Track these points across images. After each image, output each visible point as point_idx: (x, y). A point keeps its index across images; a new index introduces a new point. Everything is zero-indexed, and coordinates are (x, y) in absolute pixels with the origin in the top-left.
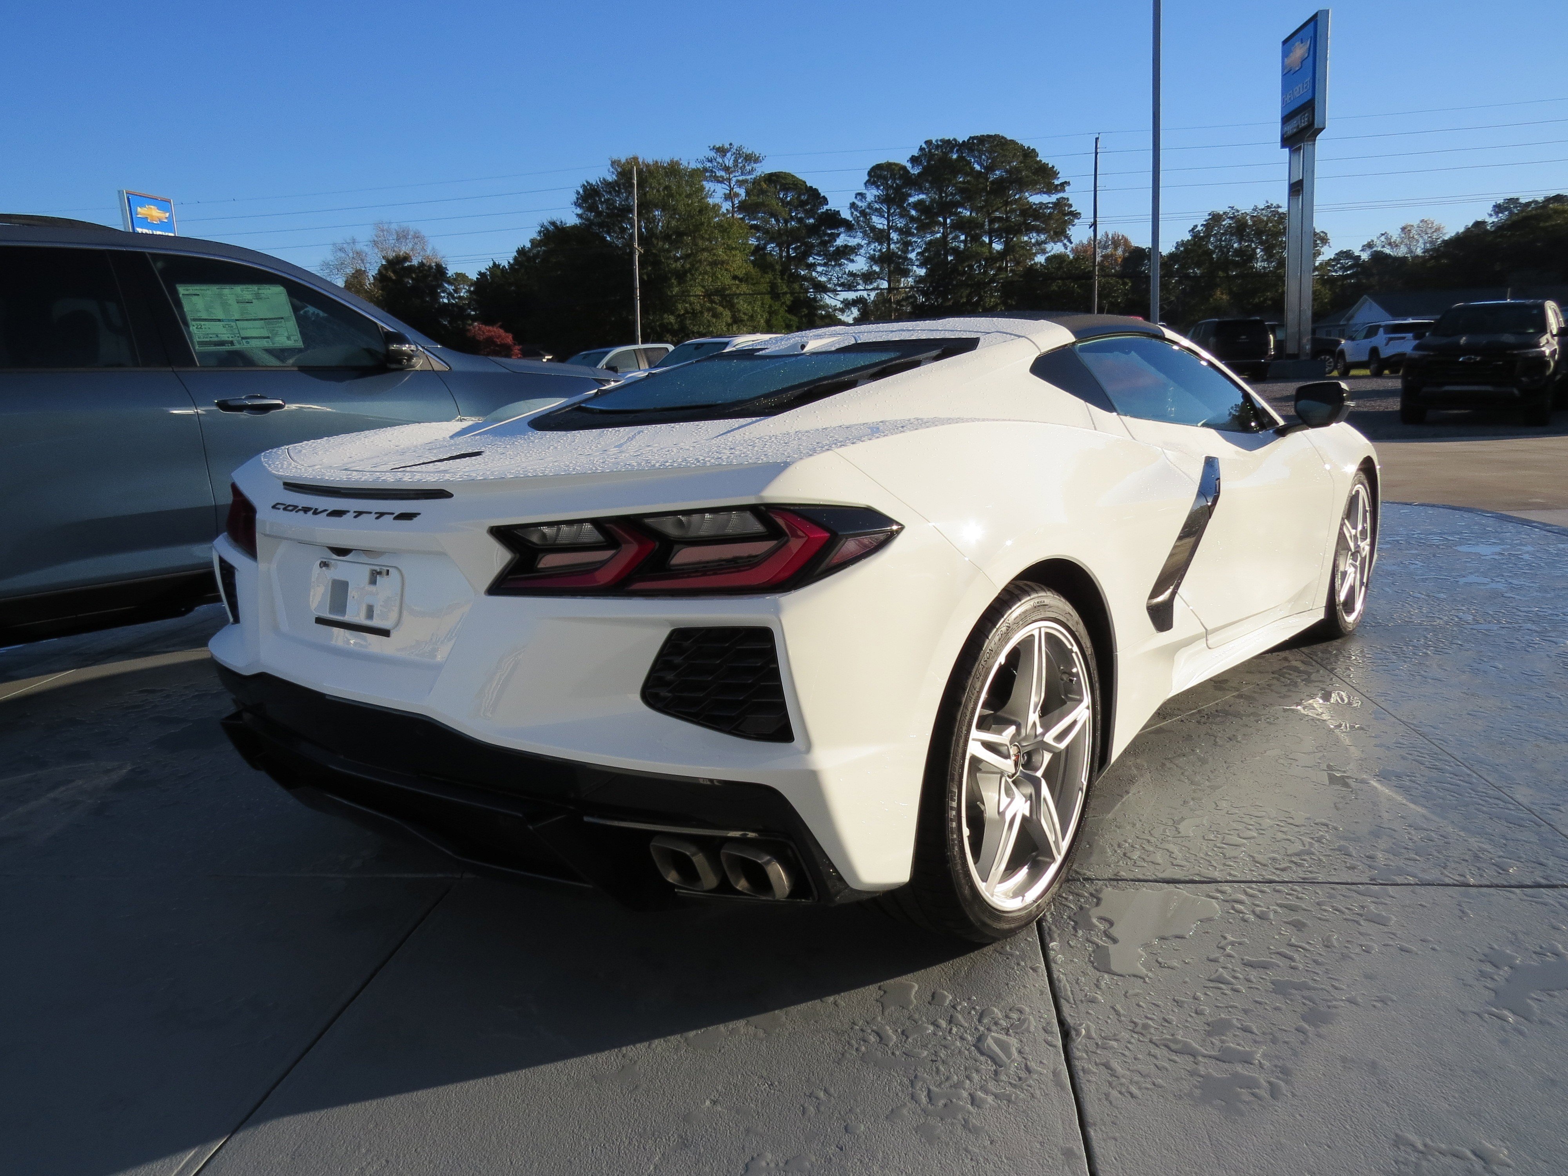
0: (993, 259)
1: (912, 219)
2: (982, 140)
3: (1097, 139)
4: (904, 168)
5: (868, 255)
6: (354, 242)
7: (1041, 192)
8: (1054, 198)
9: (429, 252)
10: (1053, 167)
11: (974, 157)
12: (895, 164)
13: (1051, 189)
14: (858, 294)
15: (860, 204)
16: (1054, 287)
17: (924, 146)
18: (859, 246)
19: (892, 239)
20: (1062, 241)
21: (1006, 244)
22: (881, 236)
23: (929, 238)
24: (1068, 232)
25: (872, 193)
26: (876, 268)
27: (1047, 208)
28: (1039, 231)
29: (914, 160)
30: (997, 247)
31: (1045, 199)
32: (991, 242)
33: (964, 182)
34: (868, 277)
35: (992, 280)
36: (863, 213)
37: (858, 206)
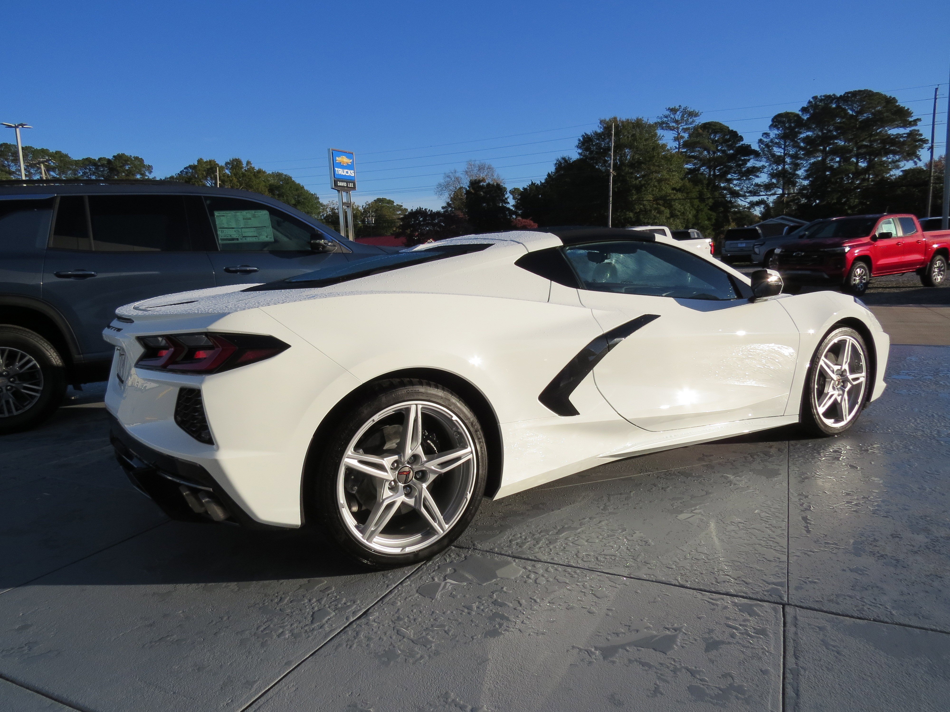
0: (859, 173)
1: (801, 148)
2: (854, 94)
3: (937, 89)
4: (797, 115)
5: (769, 172)
6: (455, 172)
7: (898, 126)
8: (908, 130)
9: (495, 177)
10: (908, 109)
11: (848, 105)
12: (792, 113)
13: (906, 124)
14: (760, 198)
15: (765, 140)
16: (899, 192)
17: (812, 100)
18: (764, 167)
19: (786, 162)
20: (912, 160)
21: (870, 162)
22: (779, 160)
23: (812, 160)
24: (918, 153)
25: (774, 133)
26: (774, 181)
27: (902, 137)
28: (894, 153)
29: (804, 110)
30: (863, 164)
31: (901, 131)
32: (858, 162)
33: (840, 123)
34: (768, 187)
35: (857, 187)
36: (767, 146)
37: (764, 141)
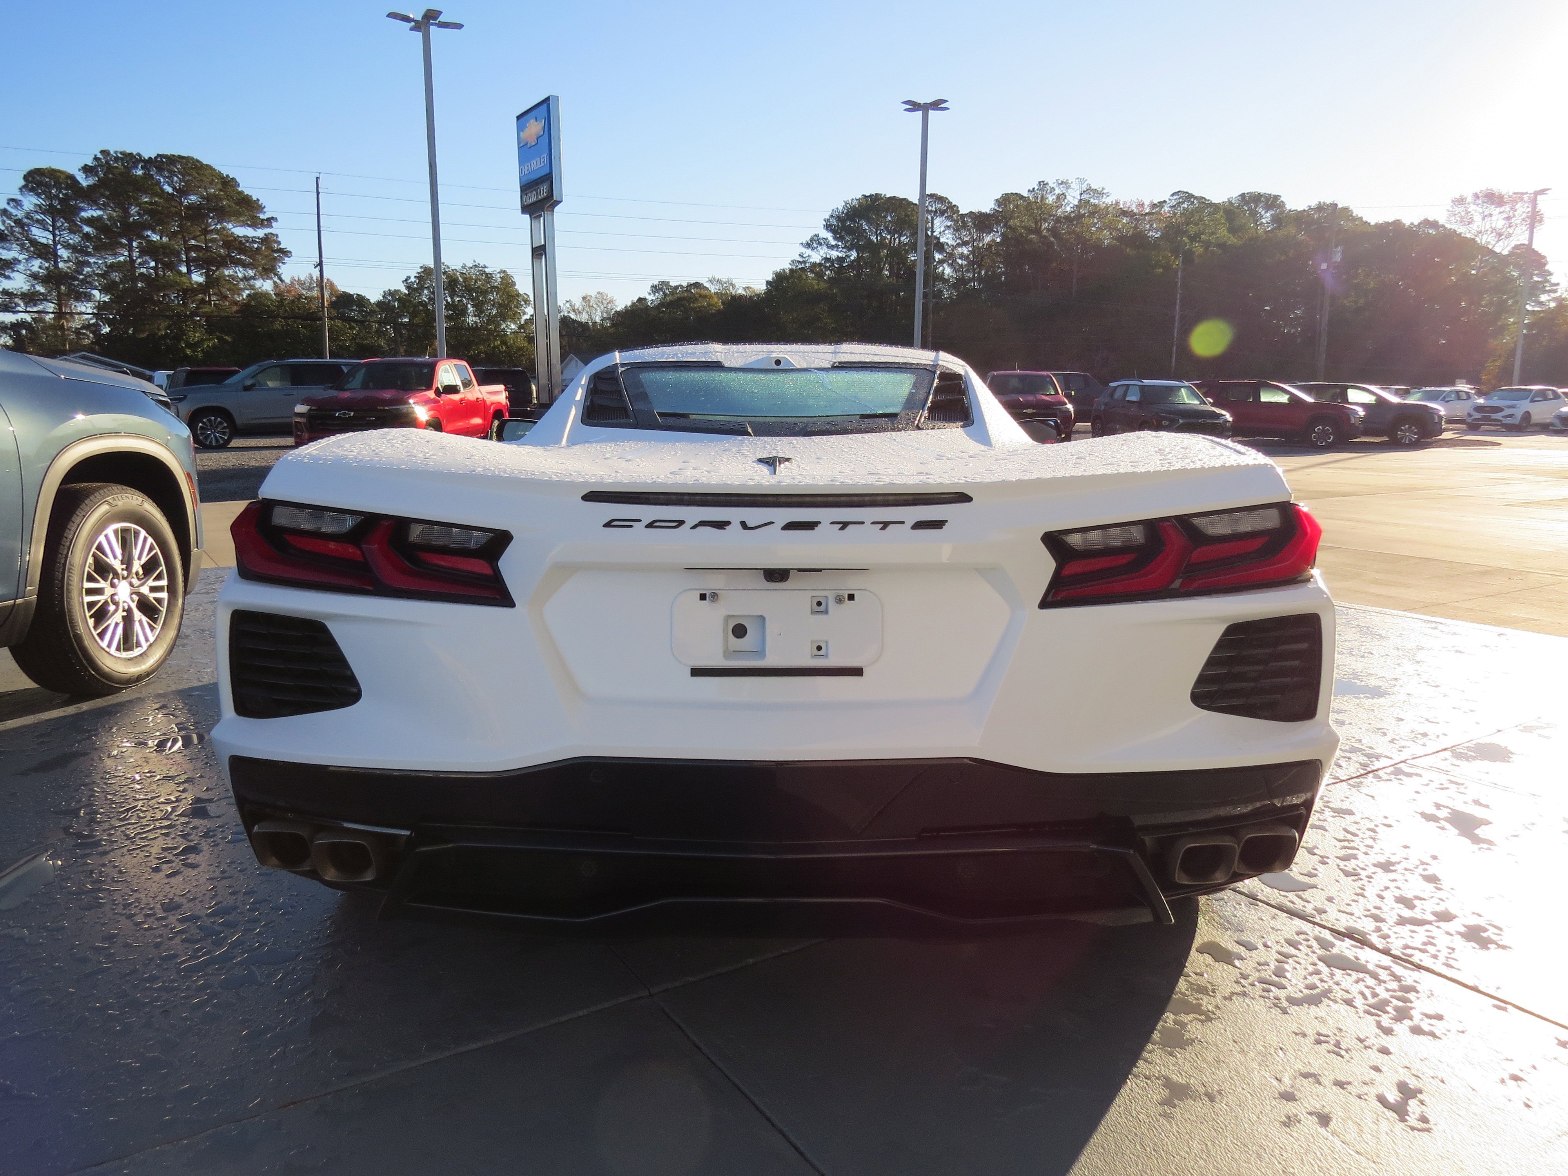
0: (194, 291)
1: (87, 236)
2: (172, 160)
3: (318, 179)
4: (72, 178)
5: (29, 272)
7: (244, 224)
8: (260, 233)
10: (258, 200)
11: (164, 177)
12: (59, 171)
13: (256, 223)
14: (20, 316)
15: (14, 212)
17: (99, 156)
18: (16, 261)
19: (61, 257)
20: (271, 279)
21: (207, 275)
22: (44, 252)
23: (110, 260)
24: (279, 270)
25: (30, 202)
26: (40, 289)
27: (255, 242)
28: (245, 266)
29: (86, 169)
30: (197, 278)
31: (249, 232)
32: (189, 272)
33: (151, 203)
34: (30, 298)
35: (194, 313)
36: (18, 222)
37: (11, 214)
